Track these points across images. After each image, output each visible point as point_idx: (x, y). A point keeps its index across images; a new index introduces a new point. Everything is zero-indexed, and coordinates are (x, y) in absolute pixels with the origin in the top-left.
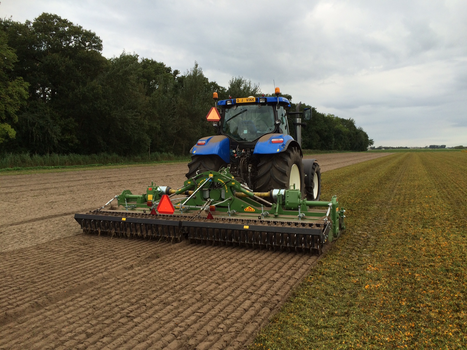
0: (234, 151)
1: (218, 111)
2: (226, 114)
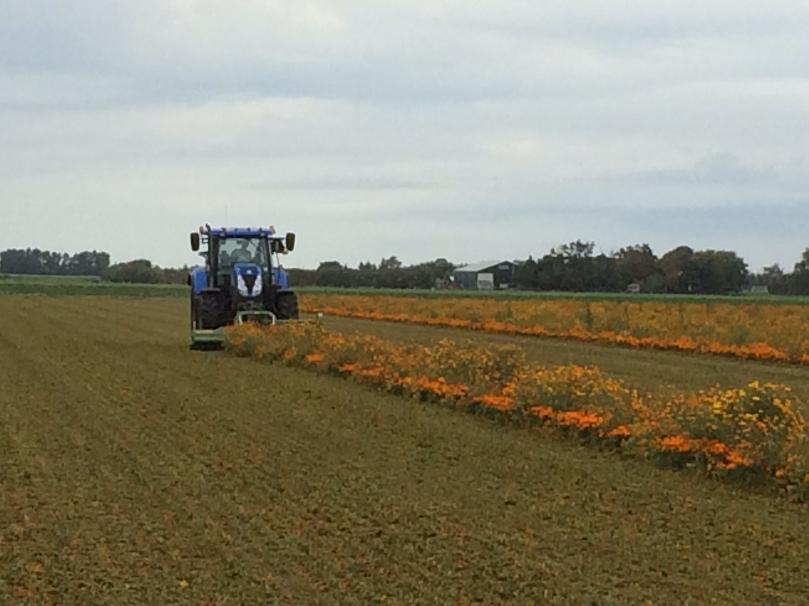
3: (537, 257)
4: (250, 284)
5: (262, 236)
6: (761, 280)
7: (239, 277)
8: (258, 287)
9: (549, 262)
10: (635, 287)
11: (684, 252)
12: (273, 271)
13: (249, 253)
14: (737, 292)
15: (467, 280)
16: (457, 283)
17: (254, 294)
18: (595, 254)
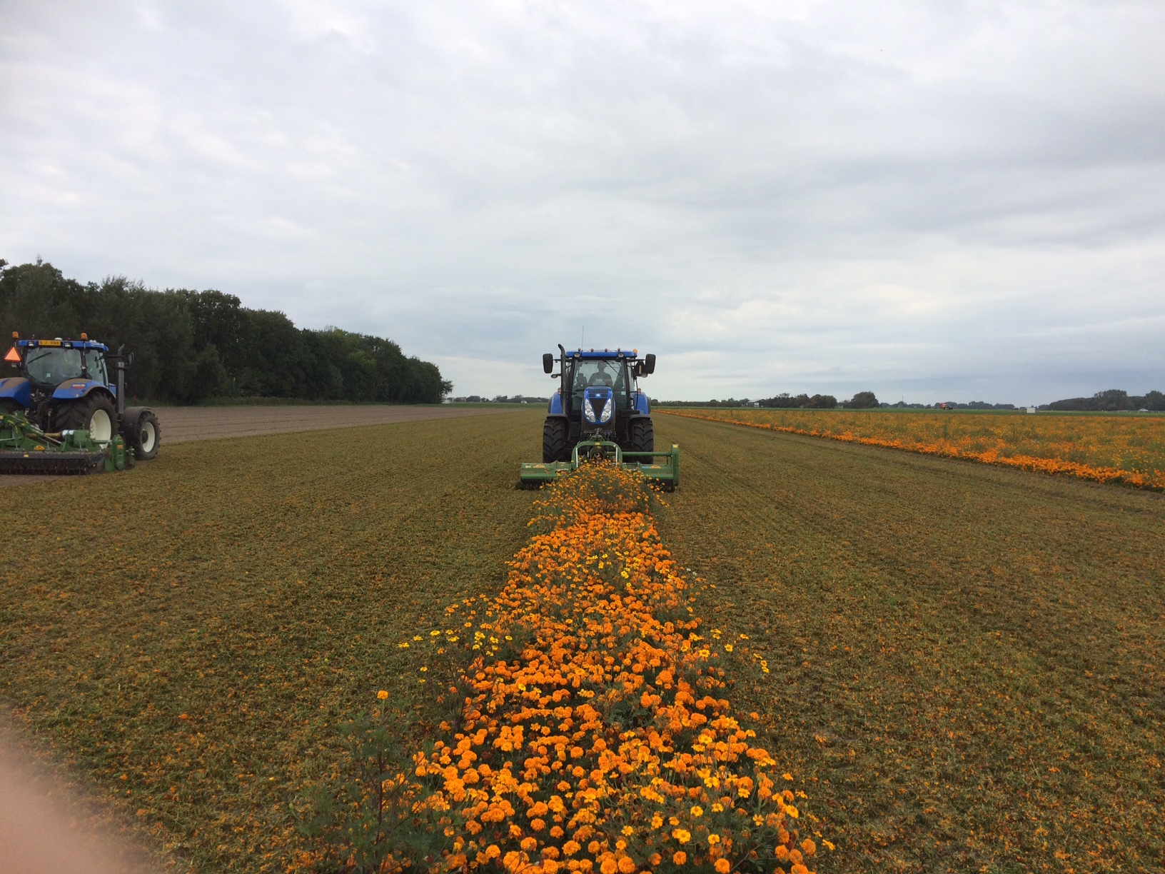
0: (33, 395)
1: (18, 351)
2: (29, 355)
3: (772, 398)
4: (598, 408)
5: (623, 358)
6: (841, 404)
7: (587, 401)
8: (607, 413)
9: (776, 399)
10: (802, 407)
11: (818, 396)
12: (632, 395)
13: (609, 377)
14: (834, 408)
15: (752, 405)
16: (748, 406)
17: (603, 420)
18: (790, 397)
